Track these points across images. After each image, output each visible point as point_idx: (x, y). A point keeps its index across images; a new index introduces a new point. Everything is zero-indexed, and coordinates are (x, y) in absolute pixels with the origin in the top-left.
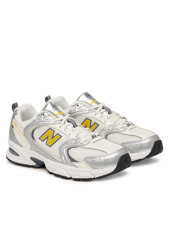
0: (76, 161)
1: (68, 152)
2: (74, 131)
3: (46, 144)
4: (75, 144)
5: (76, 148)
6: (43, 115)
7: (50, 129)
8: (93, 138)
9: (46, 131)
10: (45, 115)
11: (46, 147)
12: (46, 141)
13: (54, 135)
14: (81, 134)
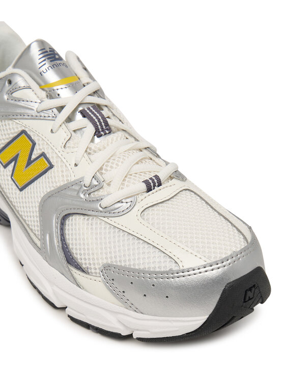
0: (79, 267)
1: (63, 224)
2: (95, 152)
3: (11, 178)
4: (87, 205)
5: (86, 217)
6: (10, 82)
7: (23, 135)
8: (149, 189)
9: (12, 136)
10: (13, 84)
11: (10, 187)
12: (11, 167)
13: (33, 157)
14: (112, 167)
